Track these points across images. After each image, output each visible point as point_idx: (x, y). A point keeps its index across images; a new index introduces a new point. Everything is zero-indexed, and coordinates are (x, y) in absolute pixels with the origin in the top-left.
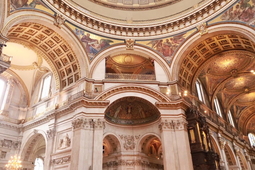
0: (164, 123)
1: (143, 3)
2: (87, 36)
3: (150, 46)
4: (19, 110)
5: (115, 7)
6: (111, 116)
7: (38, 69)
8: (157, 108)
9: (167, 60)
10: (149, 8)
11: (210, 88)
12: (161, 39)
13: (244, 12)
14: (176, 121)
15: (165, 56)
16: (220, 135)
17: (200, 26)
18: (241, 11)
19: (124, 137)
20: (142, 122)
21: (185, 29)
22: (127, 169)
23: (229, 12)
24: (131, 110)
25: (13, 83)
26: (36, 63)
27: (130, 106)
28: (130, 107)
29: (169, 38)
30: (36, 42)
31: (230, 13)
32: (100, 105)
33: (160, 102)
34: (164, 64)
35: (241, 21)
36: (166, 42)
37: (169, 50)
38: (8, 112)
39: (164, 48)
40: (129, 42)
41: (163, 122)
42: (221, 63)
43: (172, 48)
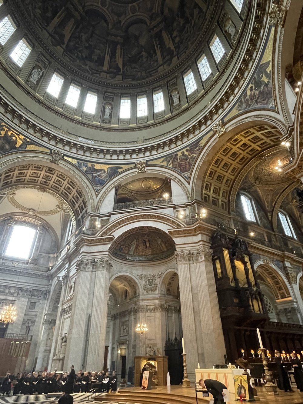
0: (179, 255)
1: (159, 118)
2: (91, 168)
3: (165, 164)
4: (49, 257)
5: (127, 129)
6: (125, 253)
7: (62, 212)
8: (171, 236)
9: (186, 177)
10: (165, 121)
11: (268, 202)
12: (176, 153)
13: (260, 93)
14: (195, 250)
15: (183, 173)
16: (287, 264)
17: (216, 127)
18: (257, 92)
19: (144, 277)
20: (164, 256)
21: (201, 135)
22: (147, 316)
23: (244, 98)
24: (150, 243)
25: (42, 229)
26: (58, 206)
27: (147, 238)
28: (147, 240)
29: (184, 150)
30: (46, 184)
31: (246, 100)
32: (103, 241)
33: (174, 228)
34: (182, 182)
35: (259, 106)
36: (182, 155)
37: (186, 164)
38: (37, 260)
39: (181, 163)
40: (139, 164)
41: (178, 253)
42: (272, 167)
43: (189, 160)
